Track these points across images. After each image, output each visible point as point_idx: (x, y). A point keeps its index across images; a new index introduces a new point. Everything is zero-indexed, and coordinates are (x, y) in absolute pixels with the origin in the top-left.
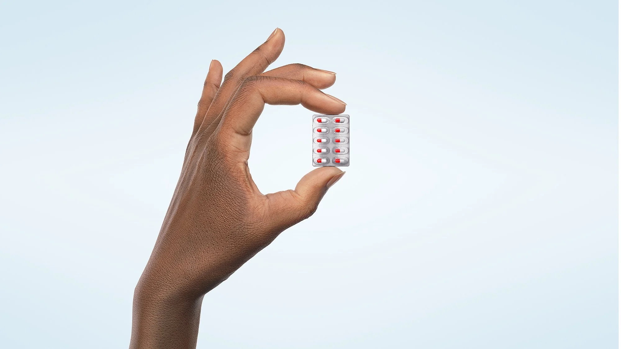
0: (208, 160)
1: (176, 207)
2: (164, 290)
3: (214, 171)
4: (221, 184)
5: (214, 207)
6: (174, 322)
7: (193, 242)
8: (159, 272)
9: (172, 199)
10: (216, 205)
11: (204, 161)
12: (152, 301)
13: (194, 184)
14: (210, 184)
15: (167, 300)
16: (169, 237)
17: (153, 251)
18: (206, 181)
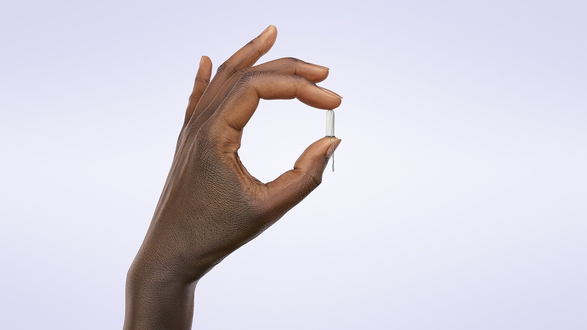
0: (198, 150)
1: (168, 195)
2: (158, 273)
3: (204, 159)
4: (213, 172)
5: (206, 194)
6: (168, 304)
7: (184, 228)
8: (152, 256)
9: (165, 187)
10: (208, 192)
11: (194, 150)
12: (146, 283)
13: (185, 172)
14: (201, 173)
15: (161, 283)
16: (162, 223)
17: (146, 236)
18: (197, 170)
